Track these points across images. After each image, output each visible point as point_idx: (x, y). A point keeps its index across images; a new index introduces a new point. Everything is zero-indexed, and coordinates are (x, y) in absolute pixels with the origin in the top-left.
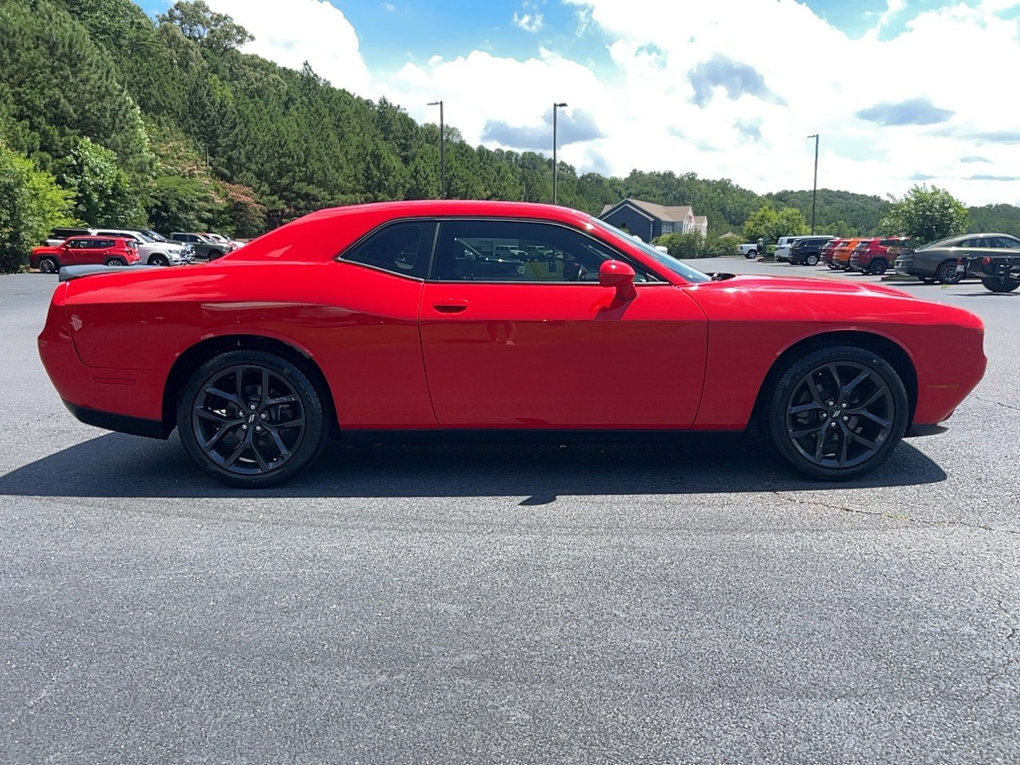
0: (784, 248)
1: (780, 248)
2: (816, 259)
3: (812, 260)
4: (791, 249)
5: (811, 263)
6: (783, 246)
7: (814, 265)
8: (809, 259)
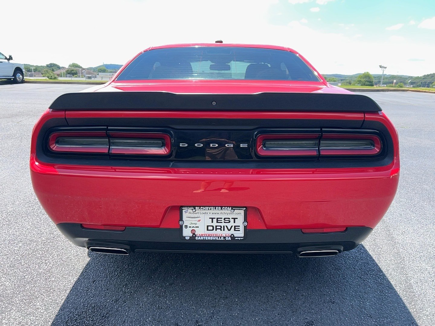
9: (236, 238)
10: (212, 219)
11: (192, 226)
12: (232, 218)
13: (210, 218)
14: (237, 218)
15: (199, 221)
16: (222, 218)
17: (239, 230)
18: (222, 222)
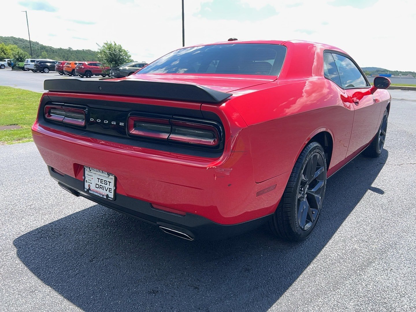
0: (29, 64)
1: (28, 64)
2: (48, 70)
3: (46, 70)
4: (35, 65)
5: (46, 72)
6: (29, 63)
7: (48, 73)
8: (45, 70)
9: (109, 198)
10: (99, 179)
11: (89, 181)
12: (108, 182)
13: (97, 178)
14: (111, 182)
15: (92, 179)
16: (103, 180)
17: (111, 192)
18: (103, 183)
